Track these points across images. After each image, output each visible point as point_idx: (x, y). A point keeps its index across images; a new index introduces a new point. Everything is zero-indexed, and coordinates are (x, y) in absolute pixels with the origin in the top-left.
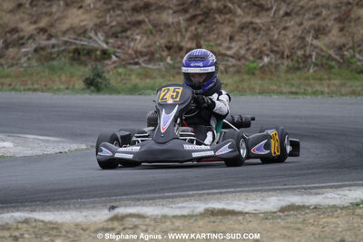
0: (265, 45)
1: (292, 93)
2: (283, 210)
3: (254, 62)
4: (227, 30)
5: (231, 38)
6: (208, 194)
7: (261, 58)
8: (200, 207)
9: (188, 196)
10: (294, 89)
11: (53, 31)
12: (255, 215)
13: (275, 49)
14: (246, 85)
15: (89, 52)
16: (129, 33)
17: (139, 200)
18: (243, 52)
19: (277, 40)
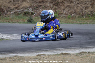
0: (73, 11)
1: (80, 23)
2: (80, 53)
3: (70, 15)
4: (63, 7)
5: (64, 9)
6: (61, 49)
7: (72, 14)
8: (60, 52)
9: (56, 50)
10: (80, 22)
11: (19, 8)
12: (73, 54)
13: (75, 12)
14: (68, 21)
15: (28, 13)
16: (38, 8)
17: (44, 51)
18: (67, 13)
19: (76, 10)
